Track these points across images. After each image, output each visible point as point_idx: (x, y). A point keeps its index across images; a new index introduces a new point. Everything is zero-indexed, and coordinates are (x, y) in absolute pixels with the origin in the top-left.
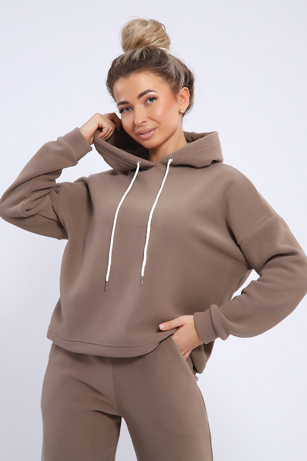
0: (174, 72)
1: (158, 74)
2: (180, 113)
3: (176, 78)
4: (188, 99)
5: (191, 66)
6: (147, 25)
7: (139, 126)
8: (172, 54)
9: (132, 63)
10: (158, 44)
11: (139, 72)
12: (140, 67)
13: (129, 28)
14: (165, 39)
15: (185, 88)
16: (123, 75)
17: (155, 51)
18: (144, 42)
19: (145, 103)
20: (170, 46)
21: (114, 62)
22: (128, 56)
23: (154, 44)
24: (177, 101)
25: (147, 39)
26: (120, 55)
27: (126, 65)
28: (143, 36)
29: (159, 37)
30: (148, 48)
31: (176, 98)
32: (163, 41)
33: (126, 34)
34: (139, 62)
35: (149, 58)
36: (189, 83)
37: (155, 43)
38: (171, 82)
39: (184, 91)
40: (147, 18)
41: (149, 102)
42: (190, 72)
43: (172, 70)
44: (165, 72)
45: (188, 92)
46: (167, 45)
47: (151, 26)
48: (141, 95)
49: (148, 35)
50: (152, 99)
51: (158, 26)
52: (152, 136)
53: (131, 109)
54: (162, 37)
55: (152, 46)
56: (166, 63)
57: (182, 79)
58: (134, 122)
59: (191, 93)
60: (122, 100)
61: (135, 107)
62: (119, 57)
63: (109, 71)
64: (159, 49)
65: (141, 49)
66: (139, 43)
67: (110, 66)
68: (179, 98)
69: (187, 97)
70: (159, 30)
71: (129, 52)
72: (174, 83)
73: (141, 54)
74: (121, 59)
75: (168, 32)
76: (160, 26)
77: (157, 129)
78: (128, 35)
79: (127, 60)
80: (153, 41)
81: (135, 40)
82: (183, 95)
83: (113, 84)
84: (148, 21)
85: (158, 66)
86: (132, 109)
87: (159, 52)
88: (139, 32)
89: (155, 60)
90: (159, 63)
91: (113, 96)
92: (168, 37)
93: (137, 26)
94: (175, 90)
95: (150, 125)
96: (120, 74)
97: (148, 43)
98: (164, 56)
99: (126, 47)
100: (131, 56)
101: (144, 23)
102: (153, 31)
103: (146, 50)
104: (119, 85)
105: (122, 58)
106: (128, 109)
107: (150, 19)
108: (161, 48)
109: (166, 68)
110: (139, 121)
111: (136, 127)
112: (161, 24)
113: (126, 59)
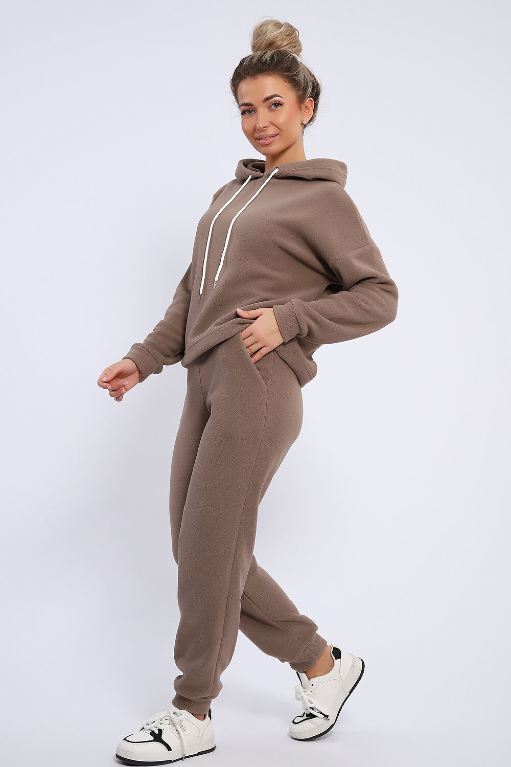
0: (302, 80)
1: (287, 80)
2: (302, 124)
3: (304, 87)
6: (281, 28)
7: (260, 131)
8: (304, 63)
9: (262, 64)
10: (290, 50)
11: (268, 75)
12: (270, 70)
13: (263, 28)
14: (296, 45)
15: (311, 98)
17: (287, 56)
18: (275, 44)
19: (270, 107)
20: (301, 54)
21: (243, 60)
22: (258, 57)
24: (301, 111)
25: (279, 42)
26: (249, 55)
27: (255, 65)
28: (275, 39)
29: (292, 42)
30: (280, 51)
31: (300, 108)
32: (295, 47)
33: (259, 33)
34: (269, 65)
35: (280, 62)
36: (316, 95)
37: (286, 47)
38: (299, 90)
39: (309, 102)
40: (282, 21)
41: (273, 107)
42: (318, 84)
43: (301, 78)
44: (294, 79)
45: (313, 104)
46: (299, 52)
47: (286, 29)
48: (267, 99)
49: (280, 38)
50: (278, 104)
51: (291, 32)
52: (272, 142)
53: (254, 112)
54: (295, 42)
55: (283, 50)
56: (296, 70)
57: (309, 89)
58: (255, 126)
59: (316, 105)
60: (247, 101)
61: (258, 110)
62: (248, 57)
64: (290, 55)
65: (273, 51)
66: (271, 45)
68: (303, 108)
69: (311, 108)
70: (292, 35)
71: (259, 53)
72: (300, 92)
73: (272, 57)
74: (250, 59)
75: (300, 39)
76: (294, 31)
77: (278, 136)
79: (258, 60)
80: (284, 45)
81: (266, 42)
82: (308, 106)
83: (239, 83)
84: (282, 23)
85: (288, 72)
88: (272, 34)
89: (285, 65)
90: (289, 69)
91: (236, 96)
92: (300, 44)
93: (270, 27)
94: (301, 100)
95: (271, 131)
96: (248, 74)
97: (278, 47)
98: (295, 62)
99: (255, 48)
100: (261, 57)
101: (278, 25)
102: (287, 34)
103: (277, 53)
104: (244, 86)
106: (250, 112)
107: (285, 22)
108: (292, 54)
109: (295, 75)
110: (261, 125)
111: (257, 131)
112: (295, 29)
113: (255, 59)
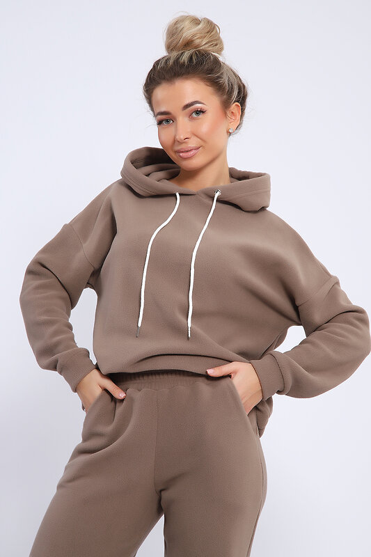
0: (226, 83)
1: (208, 84)
2: (228, 132)
3: (228, 91)
4: (239, 117)
5: (246, 80)
6: (199, 24)
7: (180, 143)
9: (179, 67)
10: (210, 49)
11: (187, 79)
12: (189, 73)
13: (178, 25)
14: (217, 43)
15: (237, 103)
16: (168, 80)
17: (208, 56)
18: (193, 43)
19: (190, 116)
20: (223, 52)
21: (157, 63)
24: (226, 118)
25: (198, 41)
27: (172, 68)
28: (194, 36)
29: (211, 40)
30: (199, 51)
31: (225, 114)
32: (216, 45)
33: (173, 32)
34: (188, 67)
35: (200, 63)
36: (242, 99)
37: (207, 46)
38: (222, 94)
39: (234, 107)
40: (200, 16)
41: (194, 115)
42: (244, 86)
43: (225, 80)
44: (217, 82)
45: (239, 109)
46: (220, 50)
47: (204, 25)
48: (187, 106)
49: (198, 36)
50: (200, 112)
51: (211, 28)
52: (194, 155)
53: (171, 122)
54: (216, 40)
55: (203, 50)
56: (218, 71)
57: (235, 92)
58: (175, 137)
59: (243, 111)
60: (163, 109)
61: (177, 119)
62: (163, 58)
65: (192, 51)
66: (188, 44)
68: (229, 114)
69: (238, 114)
70: (212, 32)
71: (175, 54)
72: (225, 97)
73: (191, 58)
76: (214, 27)
77: (201, 148)
78: (175, 33)
79: (174, 62)
80: (203, 44)
81: (182, 41)
82: (234, 111)
83: (153, 89)
84: (200, 19)
85: (210, 74)
86: (173, 121)
87: (212, 58)
88: (189, 32)
90: (211, 71)
92: (221, 42)
93: (187, 24)
94: (226, 105)
95: (193, 143)
97: (198, 46)
98: (217, 62)
99: (169, 48)
100: (178, 59)
101: (196, 21)
102: (206, 31)
103: (196, 54)
104: (160, 92)
105: (167, 60)
106: (168, 122)
107: (203, 17)
108: (213, 54)
109: (219, 77)
110: (181, 136)
111: (176, 143)
112: (215, 25)
113: (171, 62)
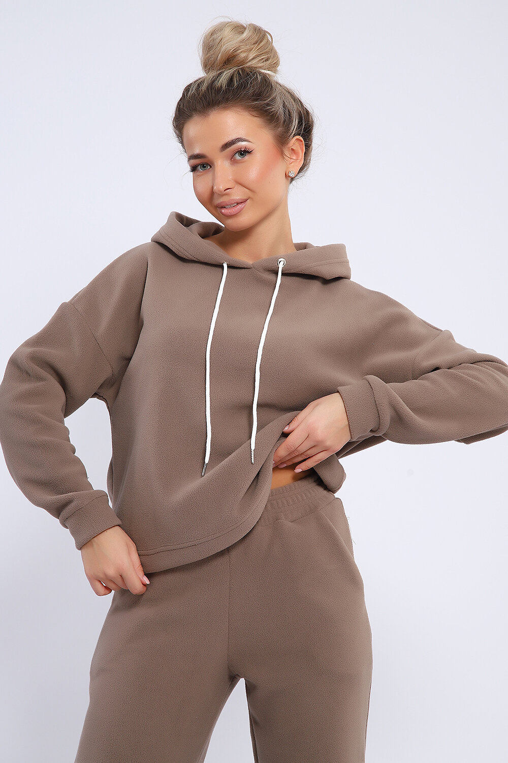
0: (281, 110)
1: (254, 113)
2: (287, 176)
3: (284, 122)
4: (302, 155)
5: (309, 103)
6: (243, 33)
7: (222, 195)
8: (280, 82)
9: (215, 93)
10: (260, 65)
11: (225, 108)
12: (227, 100)
13: (215, 36)
14: (270, 57)
15: (298, 137)
16: (200, 112)
17: (254, 75)
18: (236, 60)
19: (232, 159)
20: (279, 68)
21: (187, 89)
22: (209, 82)
23: (253, 63)
24: (284, 158)
25: (243, 55)
26: (195, 79)
27: (204, 96)
28: (236, 50)
29: (261, 53)
30: (243, 69)
31: (282, 154)
32: (267, 60)
33: (210, 44)
34: (226, 91)
35: (243, 86)
36: (306, 129)
37: (254, 61)
38: (276, 126)
39: (295, 142)
40: (244, 20)
41: (238, 157)
42: (308, 112)
43: (278, 107)
44: (266, 111)
45: (303, 144)
46: (274, 66)
47: (250, 34)
48: (226, 146)
49: (243, 48)
50: (244, 152)
51: (260, 35)
52: (240, 211)
53: (209, 167)
54: (267, 53)
55: (249, 67)
56: (269, 97)
57: (294, 122)
58: (213, 187)
59: (308, 147)
60: (197, 151)
61: (215, 163)
62: (195, 82)
63: (179, 103)
64: (260, 73)
65: (232, 71)
66: (229, 60)
67: (180, 96)
68: (287, 153)
69: (300, 151)
70: (261, 42)
71: (213, 74)
72: (280, 129)
73: (231, 80)
74: (198, 85)
75: (276, 45)
76: (264, 36)
77: (248, 201)
78: (212, 47)
79: (208, 89)
80: (250, 58)
81: (222, 56)
82: (294, 148)
83: (183, 124)
84: (245, 26)
85: (257, 100)
86: (211, 167)
87: (259, 78)
88: (230, 42)
89: (251, 91)
90: (258, 96)
91: (182, 143)
92: (276, 53)
93: (227, 33)
94: (282, 140)
95: (237, 194)
96: (195, 110)
97: (243, 62)
98: (267, 85)
99: (208, 65)
100: (213, 82)
101: (239, 28)
102: (253, 41)
103: (239, 74)
104: (193, 128)
105: (199, 83)
106: (204, 167)
107: (249, 23)
108: (263, 71)
109: (268, 105)
110: (220, 186)
111: (216, 195)
112: (265, 32)
113: (205, 85)
